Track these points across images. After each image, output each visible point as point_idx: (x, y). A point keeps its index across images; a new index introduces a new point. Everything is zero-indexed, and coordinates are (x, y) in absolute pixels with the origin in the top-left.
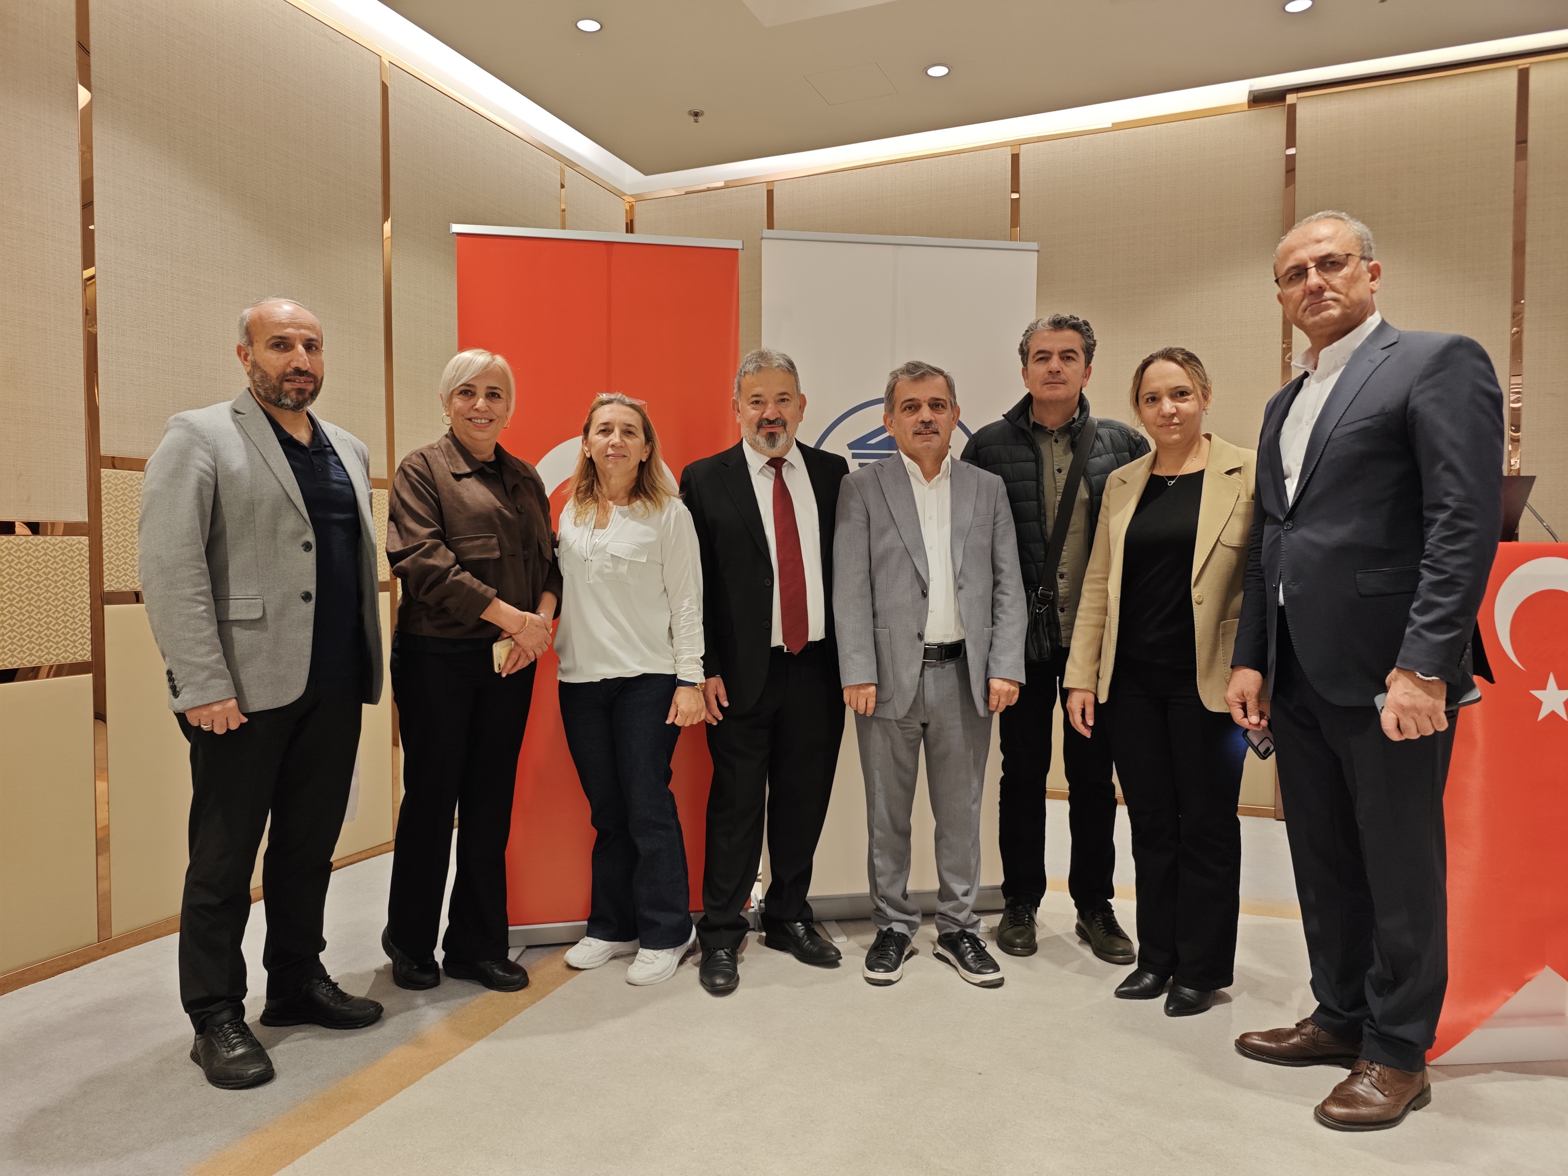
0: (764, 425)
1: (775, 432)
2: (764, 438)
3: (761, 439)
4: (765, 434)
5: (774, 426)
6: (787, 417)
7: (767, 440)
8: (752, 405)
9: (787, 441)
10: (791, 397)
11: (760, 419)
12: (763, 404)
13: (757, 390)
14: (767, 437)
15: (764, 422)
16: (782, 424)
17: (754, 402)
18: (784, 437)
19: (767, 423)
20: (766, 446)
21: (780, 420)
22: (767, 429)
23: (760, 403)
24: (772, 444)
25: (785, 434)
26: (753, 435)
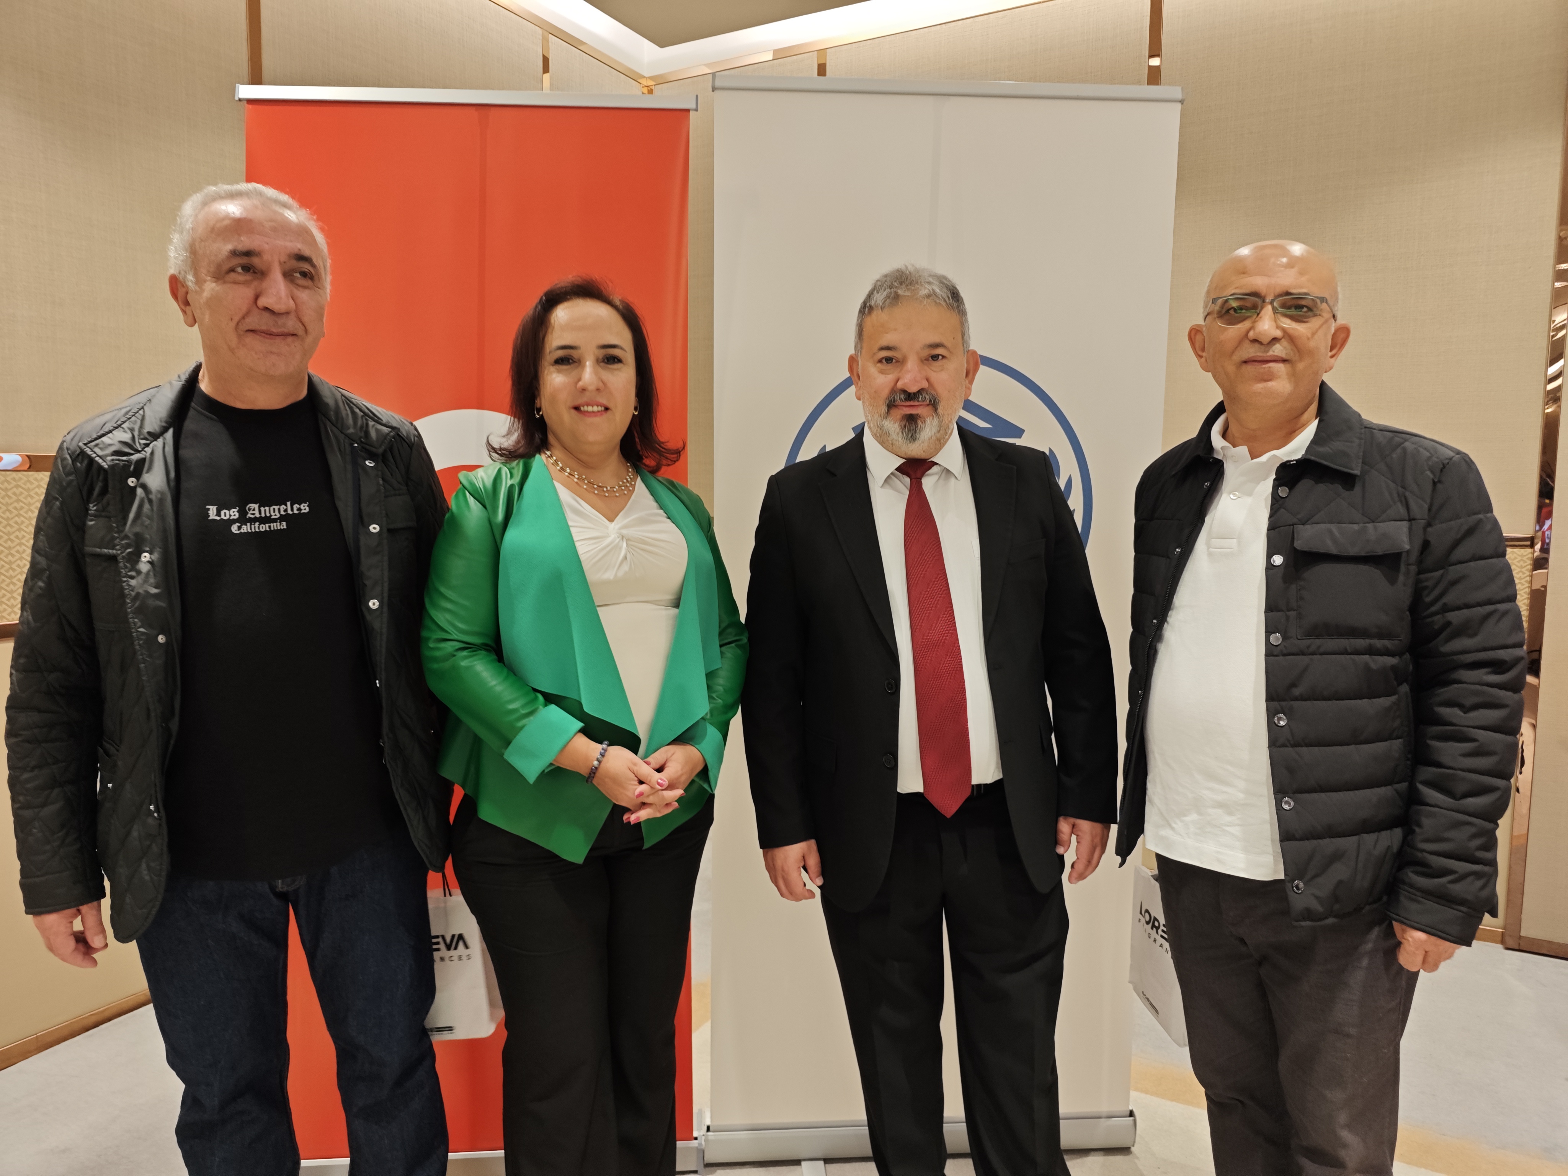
2: (897, 425)
7: (903, 428)
8: (879, 365)
9: (939, 431)
10: (951, 353)
11: (893, 391)
12: (898, 364)
13: (888, 339)
14: (904, 423)
15: (900, 397)
16: (930, 401)
17: (884, 361)
18: (934, 424)
19: (902, 396)
20: (900, 439)
21: (927, 393)
22: (904, 409)
23: (894, 361)
24: (910, 435)
25: (935, 419)
26: (879, 419)
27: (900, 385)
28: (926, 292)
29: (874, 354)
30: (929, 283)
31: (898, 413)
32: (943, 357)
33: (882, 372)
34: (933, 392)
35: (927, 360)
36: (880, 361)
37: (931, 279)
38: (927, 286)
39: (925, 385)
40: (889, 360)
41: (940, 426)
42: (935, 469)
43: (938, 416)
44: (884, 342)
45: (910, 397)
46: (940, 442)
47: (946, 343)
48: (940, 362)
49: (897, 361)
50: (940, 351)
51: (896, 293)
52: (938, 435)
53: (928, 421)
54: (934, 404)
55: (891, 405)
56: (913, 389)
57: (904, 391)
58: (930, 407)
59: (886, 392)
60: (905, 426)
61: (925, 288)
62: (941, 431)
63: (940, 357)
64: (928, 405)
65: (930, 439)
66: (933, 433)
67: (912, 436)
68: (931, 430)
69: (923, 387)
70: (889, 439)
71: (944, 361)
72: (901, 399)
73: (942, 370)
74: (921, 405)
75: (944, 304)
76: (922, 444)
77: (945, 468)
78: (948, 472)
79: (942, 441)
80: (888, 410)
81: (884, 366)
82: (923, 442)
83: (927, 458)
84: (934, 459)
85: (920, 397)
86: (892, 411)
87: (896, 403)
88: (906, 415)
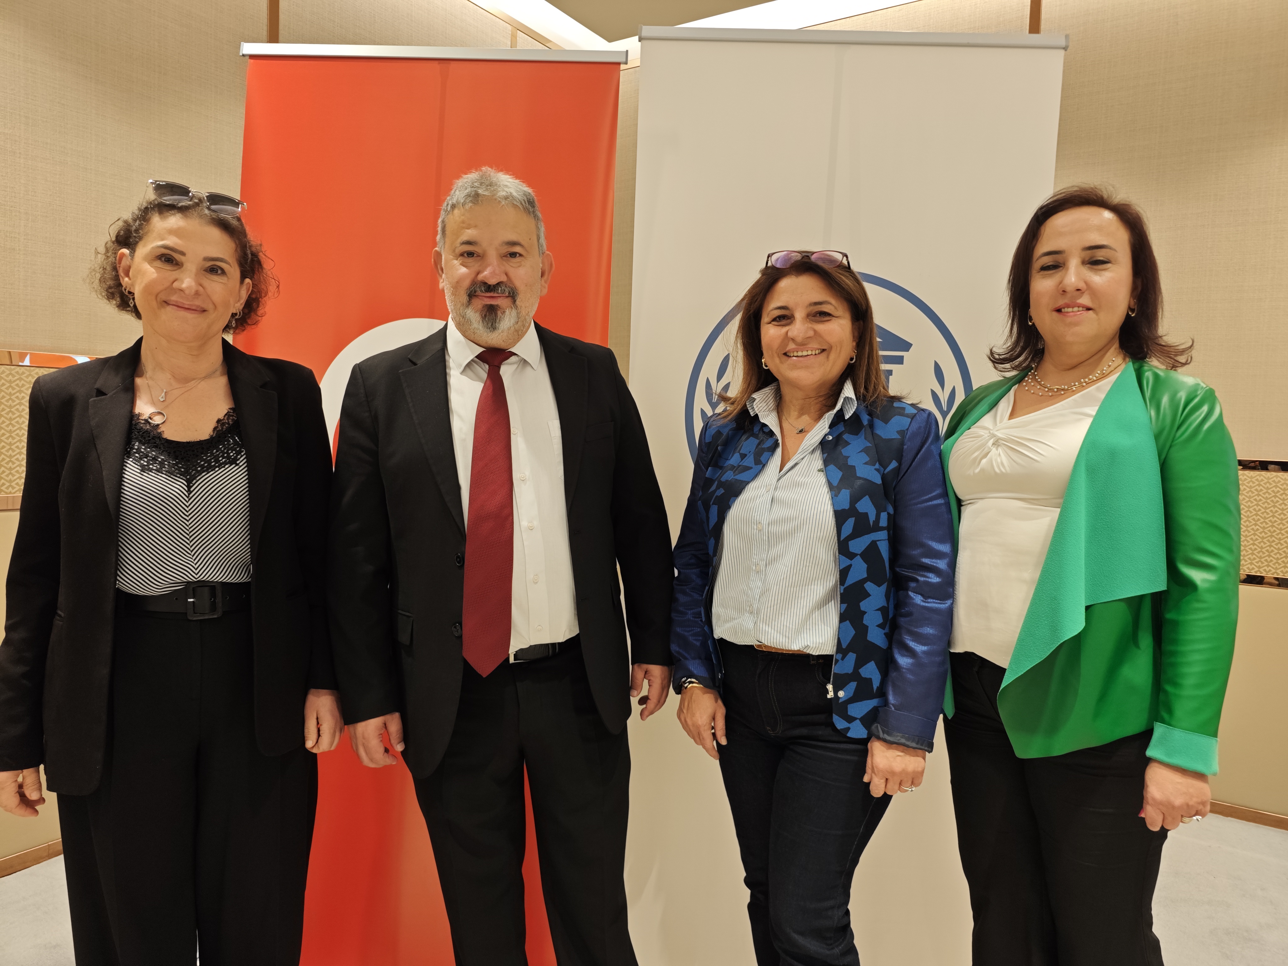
0: (479, 293)
1: (497, 305)
2: (477, 315)
3: (473, 315)
4: (480, 306)
5: (496, 295)
6: (519, 284)
7: (484, 318)
8: (461, 258)
9: (518, 322)
10: (527, 251)
11: (474, 283)
12: (479, 258)
13: (468, 234)
14: (484, 313)
15: (481, 288)
16: (509, 293)
17: (466, 255)
18: (512, 314)
20: (481, 330)
21: (506, 287)
22: (486, 299)
23: (475, 255)
24: (490, 325)
25: (513, 311)
26: (461, 308)
27: (480, 277)
28: (504, 193)
29: (457, 248)
30: (506, 186)
31: (479, 303)
32: (521, 255)
33: (463, 264)
34: (511, 285)
35: (506, 256)
36: (462, 255)
38: (504, 188)
39: (504, 279)
40: (470, 254)
41: (518, 317)
42: (513, 359)
43: (516, 307)
44: (465, 238)
45: (490, 288)
47: (523, 243)
48: (518, 259)
49: (478, 256)
50: (517, 249)
51: (476, 192)
52: (516, 326)
53: (507, 312)
54: (513, 296)
55: (472, 295)
56: (492, 281)
57: (485, 283)
58: (509, 299)
59: (467, 283)
60: (485, 316)
61: (503, 190)
62: (519, 323)
63: (518, 255)
64: (507, 297)
65: (509, 329)
66: (512, 325)
67: (492, 325)
68: (510, 320)
69: (502, 280)
70: (471, 328)
71: (521, 258)
72: (481, 290)
73: (519, 266)
74: (500, 297)
75: (520, 206)
76: (502, 334)
77: (523, 359)
78: (525, 362)
79: (520, 333)
80: (470, 300)
81: (466, 259)
82: (502, 332)
83: (506, 348)
84: (513, 350)
85: (500, 289)
86: (473, 301)
87: (477, 294)
88: (487, 305)
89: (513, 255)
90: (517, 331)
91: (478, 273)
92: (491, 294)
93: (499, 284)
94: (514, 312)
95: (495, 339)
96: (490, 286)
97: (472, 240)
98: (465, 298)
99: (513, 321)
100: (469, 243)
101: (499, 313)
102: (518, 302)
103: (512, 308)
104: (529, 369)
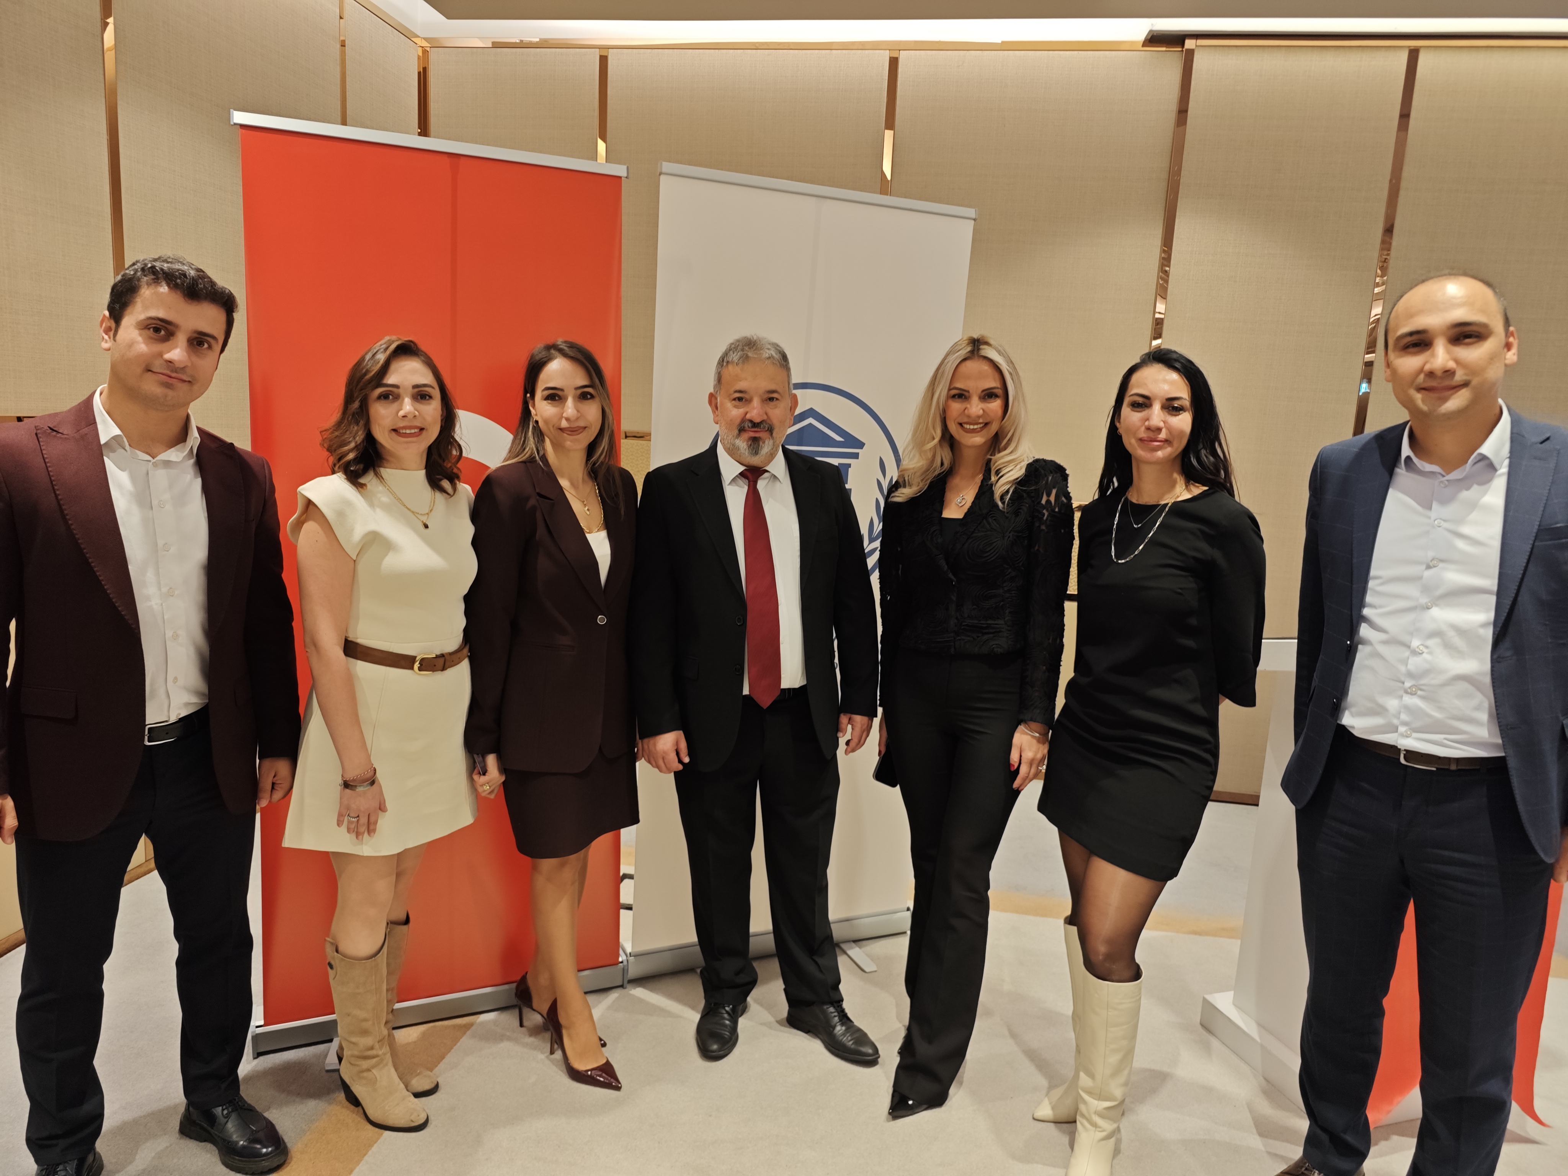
2: (744, 444)
4: (747, 438)
7: (749, 446)
8: (733, 402)
10: (782, 397)
11: (743, 420)
12: (747, 402)
13: (742, 385)
14: (750, 443)
15: (747, 425)
16: (768, 428)
17: (737, 399)
18: (770, 444)
19: (750, 425)
20: (747, 453)
21: (766, 424)
22: (750, 432)
23: (744, 400)
24: (754, 452)
25: (771, 440)
26: (733, 439)
27: (748, 416)
28: (767, 355)
29: (730, 394)
30: (769, 349)
31: (746, 435)
32: (777, 399)
33: (735, 407)
34: (770, 423)
35: (766, 400)
36: (734, 399)
37: (769, 347)
38: (767, 351)
39: (765, 417)
40: (740, 399)
41: (774, 445)
42: (766, 475)
43: (773, 438)
44: (738, 388)
45: (755, 425)
46: (772, 456)
47: (779, 390)
48: (775, 402)
49: (746, 400)
50: (775, 395)
51: (747, 355)
52: (771, 451)
53: (767, 442)
54: (770, 430)
55: (741, 430)
56: (757, 420)
57: (751, 421)
58: (767, 433)
59: (738, 421)
60: (751, 445)
61: (766, 352)
62: (773, 449)
63: (775, 399)
64: (766, 431)
65: (767, 453)
66: (767, 450)
67: (756, 452)
68: (768, 448)
69: (764, 419)
70: (738, 452)
71: (778, 401)
72: (748, 426)
73: (776, 408)
74: (762, 431)
75: (778, 364)
76: (760, 457)
77: (773, 474)
78: (775, 477)
79: (773, 456)
80: (739, 433)
81: (737, 403)
82: (762, 456)
83: (762, 467)
84: (767, 468)
85: (762, 426)
86: (741, 434)
87: (745, 429)
88: (752, 437)
89: (771, 399)
90: (771, 454)
91: (746, 414)
92: (756, 429)
93: (761, 422)
94: (771, 442)
95: (755, 461)
96: (755, 423)
97: (742, 389)
98: (736, 432)
99: (770, 448)
100: (740, 392)
101: (761, 443)
102: (774, 434)
103: (770, 439)
104: (778, 483)
